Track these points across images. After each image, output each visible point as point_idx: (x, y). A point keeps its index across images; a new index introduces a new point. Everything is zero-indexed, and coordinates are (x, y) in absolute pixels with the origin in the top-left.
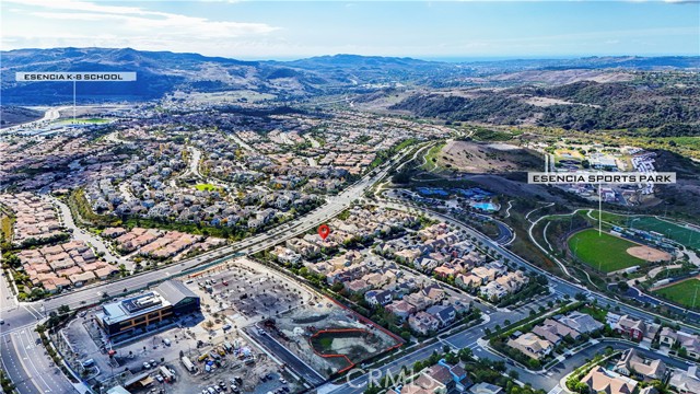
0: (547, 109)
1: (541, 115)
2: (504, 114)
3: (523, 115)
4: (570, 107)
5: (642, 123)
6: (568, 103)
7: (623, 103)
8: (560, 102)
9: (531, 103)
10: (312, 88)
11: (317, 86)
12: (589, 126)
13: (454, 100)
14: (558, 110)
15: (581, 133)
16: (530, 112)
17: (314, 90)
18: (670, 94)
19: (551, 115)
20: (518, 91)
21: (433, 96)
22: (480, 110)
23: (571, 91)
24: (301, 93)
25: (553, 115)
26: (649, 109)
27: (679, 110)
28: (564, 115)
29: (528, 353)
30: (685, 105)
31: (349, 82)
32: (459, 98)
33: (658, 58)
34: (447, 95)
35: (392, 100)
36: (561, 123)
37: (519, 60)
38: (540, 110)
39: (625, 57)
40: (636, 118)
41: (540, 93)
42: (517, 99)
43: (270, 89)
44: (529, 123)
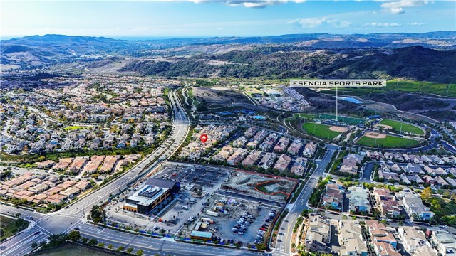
0: (222, 67)
1: (219, 71)
2: (198, 71)
3: (210, 71)
4: (233, 66)
5: (272, 72)
6: (230, 63)
7: (259, 62)
8: (227, 63)
9: (212, 64)
10: (46, 59)
11: (49, 58)
12: (247, 75)
13: (163, 64)
14: (228, 67)
15: (245, 79)
16: (213, 69)
17: (49, 61)
18: (280, 56)
19: (225, 71)
20: (201, 57)
21: (147, 62)
22: (183, 70)
23: (230, 56)
24: (39, 63)
25: (226, 71)
26: (273, 65)
27: (286, 64)
28: (231, 70)
29: (352, 172)
30: (288, 62)
31: (70, 54)
32: (166, 63)
33: (249, 38)
34: (156, 61)
35: (118, 66)
36: (232, 75)
37: (174, 39)
38: (218, 68)
39: (233, 37)
40: (268, 70)
41: (214, 58)
42: (202, 62)
43: (9, 61)
44: (215, 76)
